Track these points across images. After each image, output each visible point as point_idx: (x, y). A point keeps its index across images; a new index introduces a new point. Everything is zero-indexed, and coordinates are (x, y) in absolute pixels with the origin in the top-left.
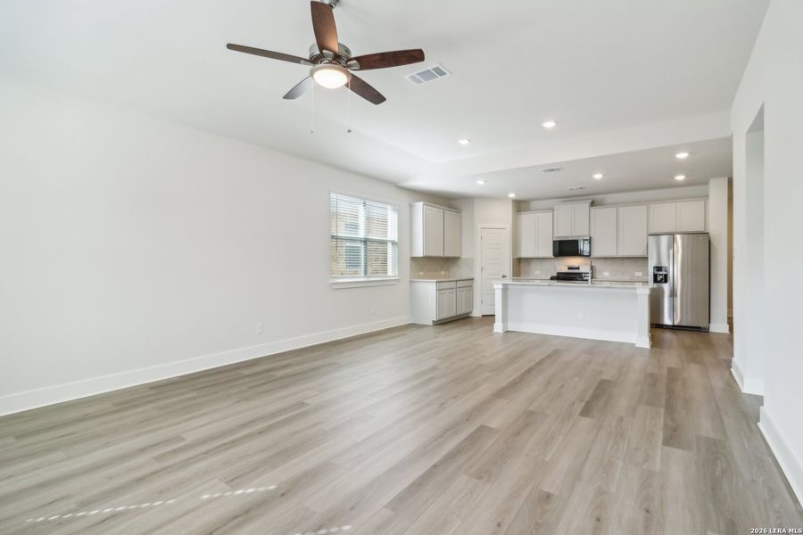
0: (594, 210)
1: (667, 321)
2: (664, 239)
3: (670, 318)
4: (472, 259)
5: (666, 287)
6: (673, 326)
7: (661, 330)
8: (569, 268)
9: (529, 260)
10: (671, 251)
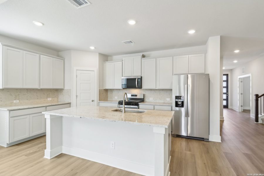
0: (143, 59)
1: (184, 133)
2: (182, 77)
3: (185, 131)
4: (70, 90)
5: (183, 110)
6: (187, 136)
7: (180, 139)
8: (132, 96)
9: (112, 90)
10: (186, 86)
